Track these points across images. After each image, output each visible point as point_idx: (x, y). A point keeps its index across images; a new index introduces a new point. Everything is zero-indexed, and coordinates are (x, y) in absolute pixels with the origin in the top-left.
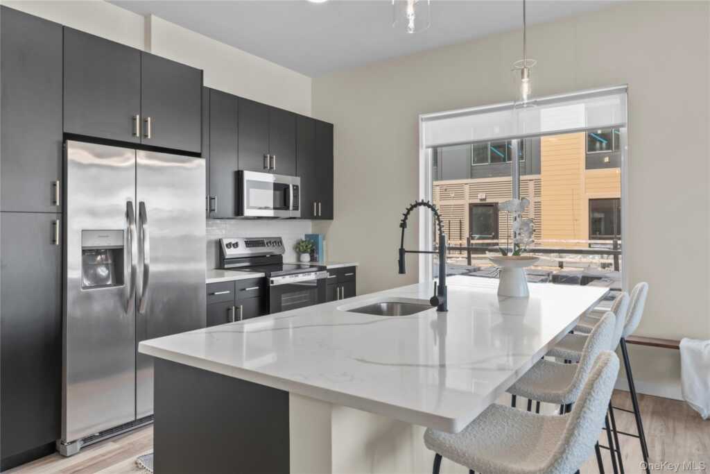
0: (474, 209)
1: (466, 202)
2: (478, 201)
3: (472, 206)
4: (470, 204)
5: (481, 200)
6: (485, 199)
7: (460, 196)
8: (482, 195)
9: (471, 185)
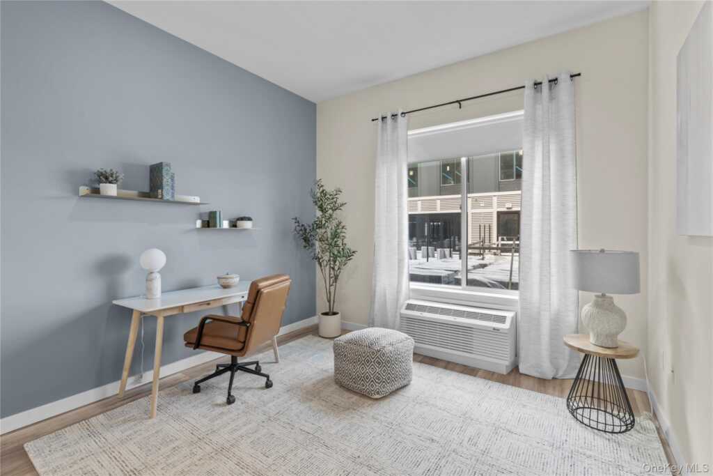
0: (502, 216)
1: (495, 210)
2: (504, 209)
3: (499, 214)
4: (498, 212)
5: (508, 208)
6: (510, 208)
7: (490, 205)
8: (509, 205)
9: (499, 196)
